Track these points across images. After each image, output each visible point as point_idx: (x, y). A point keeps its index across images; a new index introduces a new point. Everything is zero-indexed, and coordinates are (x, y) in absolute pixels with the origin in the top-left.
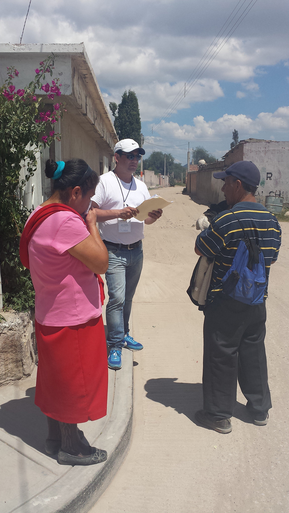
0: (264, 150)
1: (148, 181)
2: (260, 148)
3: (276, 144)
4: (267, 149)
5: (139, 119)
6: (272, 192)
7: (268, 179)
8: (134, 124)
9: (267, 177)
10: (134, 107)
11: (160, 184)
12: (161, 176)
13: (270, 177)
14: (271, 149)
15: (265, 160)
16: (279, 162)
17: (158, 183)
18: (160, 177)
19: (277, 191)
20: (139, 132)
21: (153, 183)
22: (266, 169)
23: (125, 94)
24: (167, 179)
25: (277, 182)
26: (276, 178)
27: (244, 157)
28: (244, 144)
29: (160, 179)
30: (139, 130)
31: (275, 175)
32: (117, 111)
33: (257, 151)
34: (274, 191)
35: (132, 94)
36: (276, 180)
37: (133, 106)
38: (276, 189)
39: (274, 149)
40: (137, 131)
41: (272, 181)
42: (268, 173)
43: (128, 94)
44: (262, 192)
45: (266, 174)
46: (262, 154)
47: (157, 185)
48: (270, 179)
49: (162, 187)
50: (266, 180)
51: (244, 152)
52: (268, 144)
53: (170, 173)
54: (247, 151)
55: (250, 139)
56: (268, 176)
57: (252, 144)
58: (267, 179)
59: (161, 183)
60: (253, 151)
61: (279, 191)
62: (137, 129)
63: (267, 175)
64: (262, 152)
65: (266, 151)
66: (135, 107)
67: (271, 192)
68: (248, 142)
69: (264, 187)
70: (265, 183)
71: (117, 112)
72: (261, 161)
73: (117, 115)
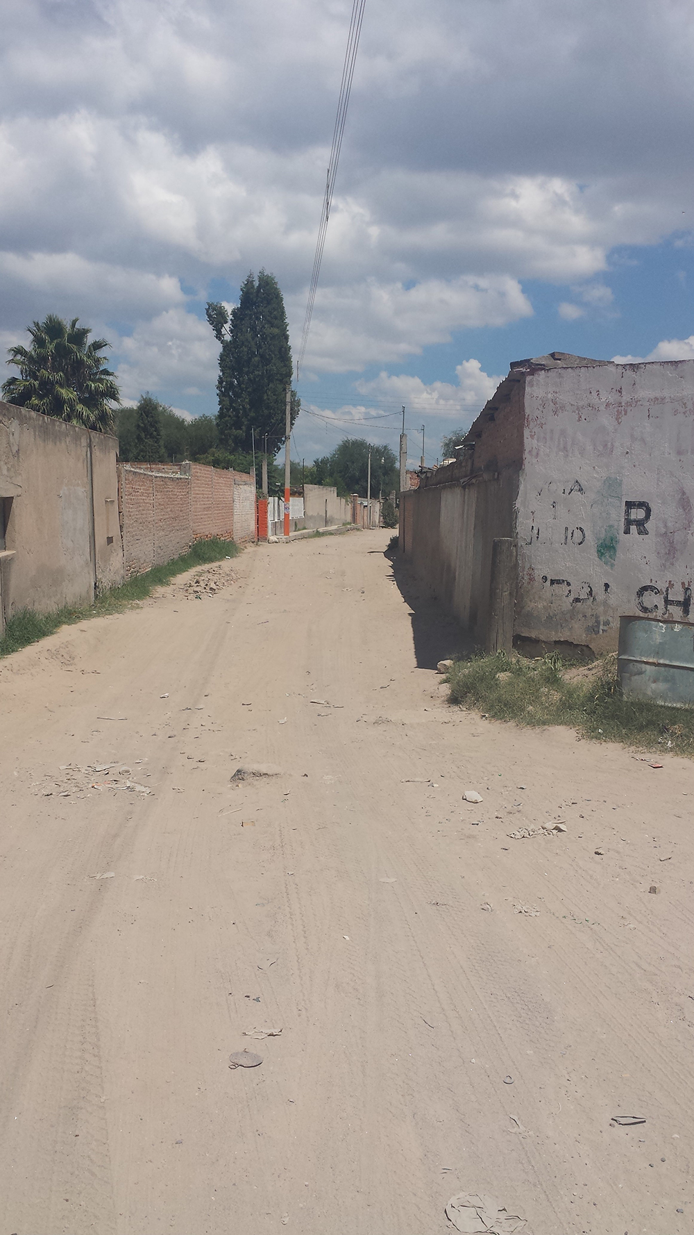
0: (611, 399)
1: (315, 514)
2: (594, 394)
3: (669, 372)
4: (626, 398)
5: (285, 348)
6: (651, 588)
7: (633, 528)
8: (273, 361)
9: (629, 523)
10: (272, 316)
11: (354, 520)
12: (359, 500)
13: (640, 524)
14: (644, 394)
15: (617, 444)
16: (679, 453)
17: (349, 518)
18: (354, 502)
19: (671, 585)
20: (287, 382)
21: (333, 518)
22: (620, 484)
23: (249, 283)
24: (377, 507)
25: (672, 543)
26: (669, 524)
27: (526, 433)
28: (528, 378)
29: (354, 509)
30: (287, 379)
31: (664, 513)
32: (227, 326)
33: (581, 404)
34: (662, 586)
35: (267, 283)
36: (667, 536)
37: (271, 313)
38: (669, 577)
39: (658, 395)
40: (281, 381)
41: (650, 541)
42: (630, 505)
43: (256, 284)
44: (607, 586)
45: (624, 507)
46: (606, 420)
47: (344, 524)
48: (643, 532)
49: (358, 530)
50: (622, 537)
51: (527, 411)
52: (629, 373)
53: (386, 495)
54: (541, 408)
55: (553, 355)
56: (633, 517)
57: (560, 376)
58: (627, 532)
59: (359, 518)
60: (563, 408)
61: (683, 584)
62: (281, 374)
63: (627, 513)
64: (602, 408)
65: (620, 404)
66: (276, 318)
67: (645, 589)
68: (542, 367)
69: (612, 565)
70: (618, 547)
71: (228, 330)
72: (601, 448)
73: (228, 338)
